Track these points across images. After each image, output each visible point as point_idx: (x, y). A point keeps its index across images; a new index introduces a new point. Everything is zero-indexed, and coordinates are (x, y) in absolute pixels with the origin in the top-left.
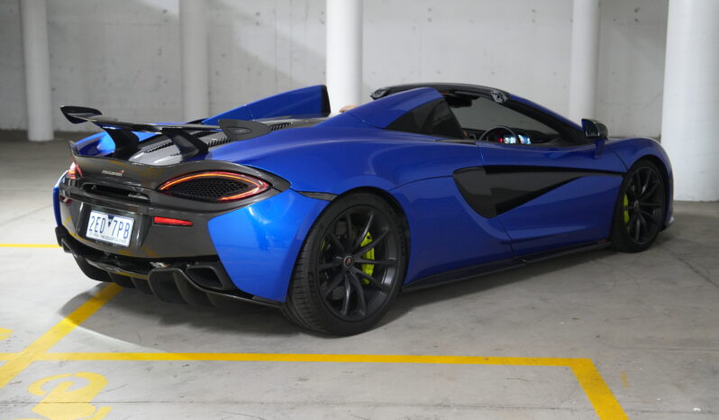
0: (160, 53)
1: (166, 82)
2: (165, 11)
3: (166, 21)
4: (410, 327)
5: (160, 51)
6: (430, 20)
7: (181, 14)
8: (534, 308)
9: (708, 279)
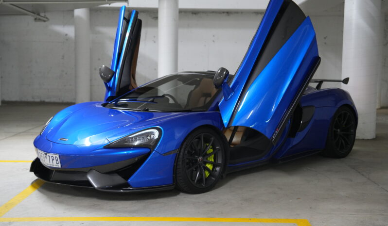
0: (63, 57)
1: (66, 74)
2: (66, 35)
3: (67, 40)
4: (207, 203)
5: (63, 56)
6: (214, 41)
7: (76, 36)
8: (275, 193)
9: (369, 179)
